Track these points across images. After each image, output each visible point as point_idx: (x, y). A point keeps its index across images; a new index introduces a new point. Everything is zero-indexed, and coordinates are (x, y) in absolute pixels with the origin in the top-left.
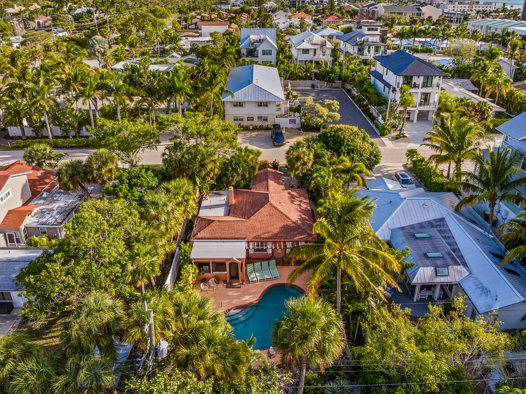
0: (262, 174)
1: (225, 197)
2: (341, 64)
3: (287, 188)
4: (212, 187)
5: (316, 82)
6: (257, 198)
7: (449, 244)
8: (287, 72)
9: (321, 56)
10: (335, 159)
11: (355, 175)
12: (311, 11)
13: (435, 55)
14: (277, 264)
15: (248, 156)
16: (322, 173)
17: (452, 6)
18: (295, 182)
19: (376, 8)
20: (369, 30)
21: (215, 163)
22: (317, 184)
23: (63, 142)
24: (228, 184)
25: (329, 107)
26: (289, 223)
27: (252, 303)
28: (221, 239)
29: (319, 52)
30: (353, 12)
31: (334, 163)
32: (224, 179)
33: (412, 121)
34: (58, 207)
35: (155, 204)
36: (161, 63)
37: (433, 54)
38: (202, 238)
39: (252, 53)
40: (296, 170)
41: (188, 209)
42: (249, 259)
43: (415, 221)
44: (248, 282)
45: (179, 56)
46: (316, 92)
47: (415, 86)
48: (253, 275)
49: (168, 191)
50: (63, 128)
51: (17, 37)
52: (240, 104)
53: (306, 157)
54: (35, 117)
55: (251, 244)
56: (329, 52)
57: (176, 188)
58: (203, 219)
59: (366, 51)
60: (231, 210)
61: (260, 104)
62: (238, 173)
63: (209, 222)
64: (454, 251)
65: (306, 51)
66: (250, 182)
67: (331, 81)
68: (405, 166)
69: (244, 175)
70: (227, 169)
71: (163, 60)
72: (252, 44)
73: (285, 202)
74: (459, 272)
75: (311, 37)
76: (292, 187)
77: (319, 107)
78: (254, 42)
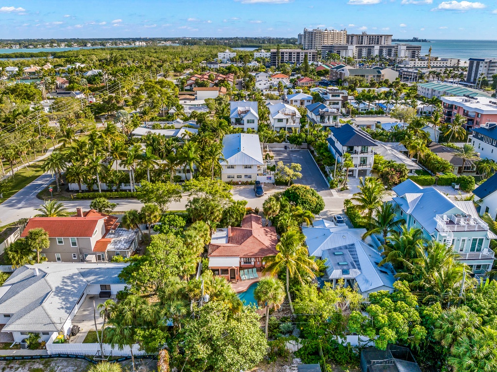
0: (248, 217)
1: (225, 232)
2: (306, 131)
3: (263, 227)
4: (218, 226)
5: (288, 144)
6: (245, 232)
7: (353, 258)
8: (266, 137)
9: (292, 124)
10: (294, 207)
11: (305, 218)
12: (288, 72)
13: (386, 115)
14: (257, 271)
15: (239, 207)
16: (285, 217)
17: (413, 62)
18: (269, 223)
19: (343, 70)
20: (333, 96)
21: (220, 211)
22: (282, 224)
23: (110, 195)
24: (227, 224)
25: (294, 169)
26: (264, 247)
27: (243, 291)
28: (225, 256)
29: (290, 121)
30: (324, 72)
31: (293, 210)
32: (225, 221)
33: (355, 177)
34: (124, 239)
35: (190, 236)
36: (169, 128)
37: (384, 115)
38: (214, 256)
39: (239, 121)
40: (269, 215)
41: (207, 239)
42: (241, 268)
43: (337, 246)
44: (241, 280)
45: (182, 121)
46: (287, 153)
47: (356, 153)
48: (244, 276)
49: (195, 229)
50: (108, 184)
51: (45, 101)
52: (232, 167)
53: (275, 207)
54: (89, 177)
55: (242, 259)
56: (298, 121)
57: (200, 227)
58: (213, 245)
59: (326, 120)
60: (229, 240)
61: (246, 167)
62: (233, 217)
63: (218, 247)
64: (355, 261)
65: (280, 120)
66: (240, 223)
67: (299, 144)
68: (343, 210)
69: (237, 219)
70: (226, 215)
71: (170, 125)
72: (239, 115)
73: (262, 235)
74: (356, 272)
75: (284, 109)
76: (267, 226)
77: (287, 169)
78: (241, 113)
